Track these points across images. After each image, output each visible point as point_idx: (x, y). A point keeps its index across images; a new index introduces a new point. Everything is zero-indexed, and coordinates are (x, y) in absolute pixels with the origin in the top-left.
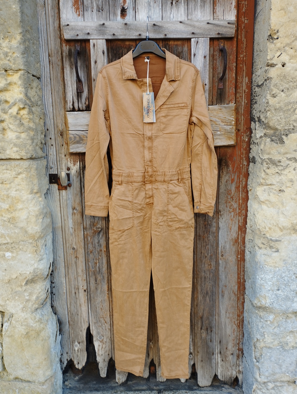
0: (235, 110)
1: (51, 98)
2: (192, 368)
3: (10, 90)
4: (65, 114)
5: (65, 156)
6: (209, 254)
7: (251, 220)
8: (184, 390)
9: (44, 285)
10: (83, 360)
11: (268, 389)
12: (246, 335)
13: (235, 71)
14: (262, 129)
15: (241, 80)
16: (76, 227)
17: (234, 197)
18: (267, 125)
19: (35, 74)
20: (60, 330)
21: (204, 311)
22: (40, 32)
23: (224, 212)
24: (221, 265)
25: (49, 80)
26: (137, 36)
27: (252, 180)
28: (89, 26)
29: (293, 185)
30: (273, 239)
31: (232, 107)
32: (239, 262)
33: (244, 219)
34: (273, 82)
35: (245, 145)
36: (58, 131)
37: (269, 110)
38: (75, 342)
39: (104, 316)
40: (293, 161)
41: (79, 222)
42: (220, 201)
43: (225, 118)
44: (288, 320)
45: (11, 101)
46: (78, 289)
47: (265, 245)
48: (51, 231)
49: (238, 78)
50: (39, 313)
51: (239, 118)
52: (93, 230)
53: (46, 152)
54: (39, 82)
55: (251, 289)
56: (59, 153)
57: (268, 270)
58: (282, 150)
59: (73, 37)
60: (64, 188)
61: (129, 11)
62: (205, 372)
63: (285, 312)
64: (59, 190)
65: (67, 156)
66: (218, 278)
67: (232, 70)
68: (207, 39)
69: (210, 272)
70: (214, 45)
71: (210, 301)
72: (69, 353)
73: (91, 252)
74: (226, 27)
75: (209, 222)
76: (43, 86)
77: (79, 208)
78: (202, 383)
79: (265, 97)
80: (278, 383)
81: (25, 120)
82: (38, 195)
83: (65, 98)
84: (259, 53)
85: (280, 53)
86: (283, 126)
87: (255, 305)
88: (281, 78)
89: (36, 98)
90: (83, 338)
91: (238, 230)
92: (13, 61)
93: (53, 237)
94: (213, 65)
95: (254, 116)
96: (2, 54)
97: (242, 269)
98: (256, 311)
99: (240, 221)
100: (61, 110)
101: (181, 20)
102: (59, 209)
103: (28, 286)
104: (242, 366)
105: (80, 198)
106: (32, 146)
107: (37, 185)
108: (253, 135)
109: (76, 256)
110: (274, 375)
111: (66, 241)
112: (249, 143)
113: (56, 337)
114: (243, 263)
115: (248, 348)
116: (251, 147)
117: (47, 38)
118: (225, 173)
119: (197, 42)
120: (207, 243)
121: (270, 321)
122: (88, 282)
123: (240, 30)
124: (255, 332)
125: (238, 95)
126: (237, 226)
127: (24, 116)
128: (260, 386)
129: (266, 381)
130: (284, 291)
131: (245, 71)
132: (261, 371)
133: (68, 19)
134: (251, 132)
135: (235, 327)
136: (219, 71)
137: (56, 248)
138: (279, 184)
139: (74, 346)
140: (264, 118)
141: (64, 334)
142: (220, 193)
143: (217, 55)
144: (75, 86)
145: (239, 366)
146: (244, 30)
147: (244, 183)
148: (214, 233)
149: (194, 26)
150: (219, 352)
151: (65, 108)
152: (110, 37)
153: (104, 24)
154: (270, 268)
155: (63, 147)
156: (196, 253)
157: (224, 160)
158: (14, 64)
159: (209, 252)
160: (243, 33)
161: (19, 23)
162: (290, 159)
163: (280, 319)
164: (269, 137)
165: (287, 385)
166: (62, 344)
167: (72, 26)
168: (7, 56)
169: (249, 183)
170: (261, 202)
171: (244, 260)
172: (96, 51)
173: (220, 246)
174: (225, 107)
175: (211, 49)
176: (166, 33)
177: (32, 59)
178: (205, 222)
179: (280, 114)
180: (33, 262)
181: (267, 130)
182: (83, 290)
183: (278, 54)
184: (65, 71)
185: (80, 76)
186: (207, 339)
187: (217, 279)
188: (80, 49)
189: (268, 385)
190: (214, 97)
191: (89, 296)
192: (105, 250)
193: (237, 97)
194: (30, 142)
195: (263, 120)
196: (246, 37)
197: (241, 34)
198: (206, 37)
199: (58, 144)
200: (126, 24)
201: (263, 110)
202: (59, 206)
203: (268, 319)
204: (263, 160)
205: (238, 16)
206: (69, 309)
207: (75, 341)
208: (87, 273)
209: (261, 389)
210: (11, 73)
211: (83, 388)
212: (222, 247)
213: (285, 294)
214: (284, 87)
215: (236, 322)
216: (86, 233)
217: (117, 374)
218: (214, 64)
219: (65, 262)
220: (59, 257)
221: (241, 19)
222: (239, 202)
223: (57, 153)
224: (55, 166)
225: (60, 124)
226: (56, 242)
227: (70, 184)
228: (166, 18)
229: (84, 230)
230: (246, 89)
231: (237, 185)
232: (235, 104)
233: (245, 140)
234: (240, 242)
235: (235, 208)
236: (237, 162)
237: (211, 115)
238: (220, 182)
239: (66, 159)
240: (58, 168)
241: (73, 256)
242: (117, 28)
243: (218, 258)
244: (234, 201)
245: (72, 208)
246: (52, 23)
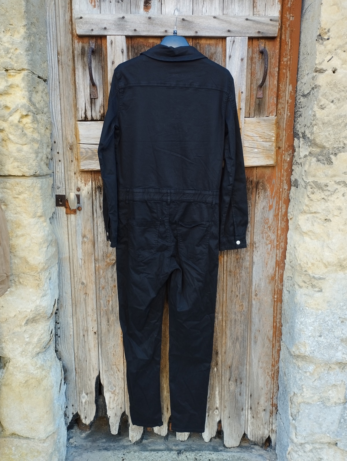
0: (275, 124)
1: (59, 105)
2: (218, 426)
3: (11, 94)
4: (76, 124)
5: (75, 173)
6: (241, 293)
7: (291, 254)
8: (207, 450)
9: (47, 325)
10: (91, 413)
11: (305, 452)
12: (281, 389)
13: (277, 77)
14: (306, 147)
15: (283, 88)
16: (86, 258)
18: (313, 142)
19: (41, 75)
20: (65, 379)
21: (233, 359)
22: (48, 26)
23: (260, 245)
24: (254, 306)
25: (57, 83)
26: (163, 32)
27: (293, 206)
28: (106, 20)
29: (342, 214)
30: (316, 276)
31: (272, 120)
32: (276, 303)
33: (282, 252)
34: (322, 91)
35: (286, 166)
36: (68, 144)
37: (316, 125)
38: (82, 394)
39: (117, 363)
40: (342, 185)
41: (90, 252)
42: (255, 231)
43: (264, 133)
44: (331, 372)
45: (12, 106)
46: (87, 331)
47: (306, 283)
48: (57, 262)
49: (281, 85)
50: (40, 358)
51: (280, 133)
52: (106, 262)
53: (52, 168)
54: (46, 85)
55: (289, 335)
56: (67, 170)
57: (309, 313)
58: (330, 172)
59: (87, 32)
60: (72, 212)
61: (154, 3)
62: (232, 430)
63: (327, 363)
64: (67, 214)
65: (78, 175)
66: (251, 321)
67: (273, 76)
68: (246, 38)
69: (241, 314)
70: (253, 46)
71: (240, 348)
72: (75, 406)
73: (103, 288)
74: (268, 24)
75: (242, 256)
76: (51, 91)
77: (90, 236)
78: (228, 443)
79: (312, 109)
80: (317, 444)
81: (28, 130)
82: (42, 219)
83: (76, 105)
84: (305, 56)
85: (331, 57)
86: (332, 144)
87: (292, 353)
88: (332, 86)
89: (42, 104)
90: (92, 389)
91: (275, 266)
92: (15, 59)
93: (59, 270)
94: (251, 69)
95: (298, 131)
96: (2, 51)
97: (279, 311)
98: (294, 361)
99: (278, 255)
100: (71, 120)
101: (215, 15)
102: (67, 236)
103: (29, 327)
104: (276, 424)
105: (92, 225)
106: (36, 161)
107: (41, 208)
108: (295, 154)
109: (85, 292)
110: (313, 436)
111: (74, 275)
112: (291, 164)
113: (60, 386)
114: (280, 305)
115: (283, 404)
116: (293, 168)
117: (57, 33)
118: (262, 198)
119: (234, 42)
120: (239, 280)
121: (310, 372)
122: (99, 323)
123: (284, 28)
124: (292, 384)
125: (279, 106)
126: (275, 261)
127: (27, 125)
128: (296, 448)
129: (303, 442)
130: (327, 337)
131: (288, 78)
132: (298, 431)
133: (82, 11)
134: (294, 151)
135: (269, 379)
136: (258, 77)
137: (62, 282)
138: (324, 212)
139: (81, 397)
140: (310, 133)
141: (70, 383)
142: (255, 221)
143: (256, 58)
144: (88, 91)
145: (272, 425)
146: (288, 29)
147: (284, 210)
148: (247, 268)
149: (230, 23)
150: (249, 408)
151: (76, 117)
152: (131, 34)
153: (123, 18)
154: (312, 310)
155: (73, 163)
156: (225, 291)
157: (261, 183)
158: (17, 62)
159: (241, 290)
160: (288, 32)
161: (23, 13)
162: (339, 183)
163: (321, 370)
164: (315, 157)
165: (327, 447)
166: (67, 394)
167: (86, 18)
168: (8, 53)
169: (289, 210)
170: (303, 234)
171: (281, 301)
172: (114, 49)
173: (254, 284)
174: (264, 120)
175: (249, 50)
176: (196, 30)
177: (38, 57)
178: (237, 255)
179: (329, 129)
180: (35, 298)
181: (313, 148)
182: (93, 332)
183: (329, 57)
184: (76, 72)
185: (94, 79)
186: (236, 392)
187: (249, 322)
188: (95, 47)
189: (305, 447)
190: (251, 108)
191: (99, 339)
193: (278, 108)
194: (33, 156)
195: (309, 136)
196: (291, 37)
197: (285, 33)
198: (244, 35)
199: (67, 159)
200: (150, 18)
201: (309, 125)
202: (66, 233)
203: (308, 370)
204: (307, 184)
205: (282, 12)
206: (76, 355)
207: (82, 391)
208: (98, 312)
209: (297, 451)
210: (12, 73)
211: (91, 446)
212: (257, 286)
213: (328, 341)
214: (334, 97)
215: (270, 373)
216: (97, 266)
217: (130, 431)
218: (253, 68)
219: (73, 299)
220: (66, 293)
221: (285, 15)
222: (278, 233)
223: (65, 171)
224: (63, 185)
225: (70, 136)
226: (62, 275)
227: (80, 208)
228: (198, 12)
229: (95, 262)
230: (290, 99)
231: (276, 213)
232: (276, 117)
233: (286, 160)
234: (277, 280)
235: (272, 239)
236: (276, 185)
237: (247, 129)
238: (256, 208)
239: (76, 177)
240: (66, 188)
241: (82, 292)
242: (139, 22)
243: (251, 298)
244: (272, 231)
245: (82, 236)
246: (62, 15)
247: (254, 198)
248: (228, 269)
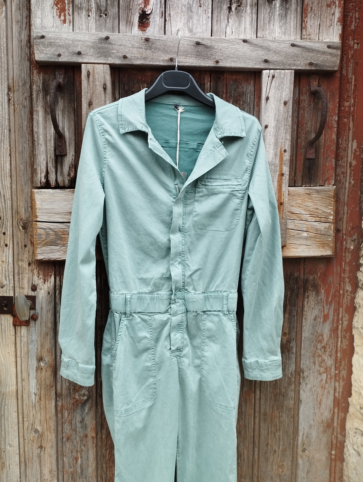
0: (334, 197)
1: (9, 163)
4: (32, 193)
5: (29, 264)
6: (281, 447)
13: (335, 129)
16: (43, 392)
17: (328, 346)
23: (310, 374)
24: (301, 467)
26: (168, 61)
28: (81, 41)
31: (330, 191)
32: (333, 462)
35: (348, 257)
36: (19, 221)
41: (48, 383)
42: (302, 352)
43: (317, 209)
49: (340, 140)
51: (340, 209)
52: (74, 398)
56: (18, 260)
59: (50, 58)
60: (24, 323)
61: (154, 18)
64: (15, 325)
65: (33, 266)
67: (331, 128)
68: (291, 73)
69: (281, 479)
70: (301, 83)
73: (68, 439)
74: (324, 53)
75: (283, 390)
77: (48, 358)
83: (33, 164)
91: (332, 406)
94: (298, 117)
97: (338, 474)
99: (338, 390)
100: (25, 185)
101: (246, 38)
102: (14, 360)
105: (53, 341)
109: (39, 445)
111: (23, 418)
112: (356, 254)
114: (341, 466)
116: (361, 262)
118: (312, 303)
119: (273, 77)
120: (278, 428)
123: (345, 60)
125: (338, 170)
126: (332, 398)
131: (351, 131)
133: (45, 28)
134: (360, 235)
136: (308, 129)
137: (5, 428)
142: (303, 338)
143: (305, 101)
144: (51, 145)
146: (352, 61)
147: (346, 323)
148: (290, 409)
149: (268, 49)
151: (32, 182)
152: (118, 62)
153: (107, 38)
155: (27, 248)
156: (257, 445)
157: (312, 282)
159: (281, 443)
160: (351, 65)
167: (50, 38)
169: (355, 323)
171: (342, 460)
172: (91, 84)
173: (301, 434)
174: (318, 192)
175: (296, 89)
176: (217, 58)
178: (275, 389)
184: (34, 117)
185: (61, 126)
188: (64, 81)
190: (298, 173)
192: (94, 435)
193: (338, 174)
196: (354, 73)
197: (348, 66)
198: (288, 68)
199: (18, 243)
200: (147, 40)
202: (13, 354)
205: (344, 37)
208: (60, 476)
218: (300, 116)
219: (21, 454)
220: (10, 446)
221: (347, 41)
222: (336, 357)
223: (15, 260)
224: (9, 282)
225: (23, 209)
226: (5, 418)
227: (35, 316)
228: (219, 33)
229: (56, 398)
230: (353, 160)
231: (333, 326)
232: (335, 187)
233: (349, 249)
234: (336, 427)
235: (328, 366)
236: (334, 284)
237: (291, 204)
238: (304, 318)
239: (30, 270)
240: (16, 286)
241: (35, 445)
242: (130, 45)
243: (297, 455)
244: (327, 353)
245: (37, 359)
246: (17, 34)
247: (301, 304)
248: (262, 411)
